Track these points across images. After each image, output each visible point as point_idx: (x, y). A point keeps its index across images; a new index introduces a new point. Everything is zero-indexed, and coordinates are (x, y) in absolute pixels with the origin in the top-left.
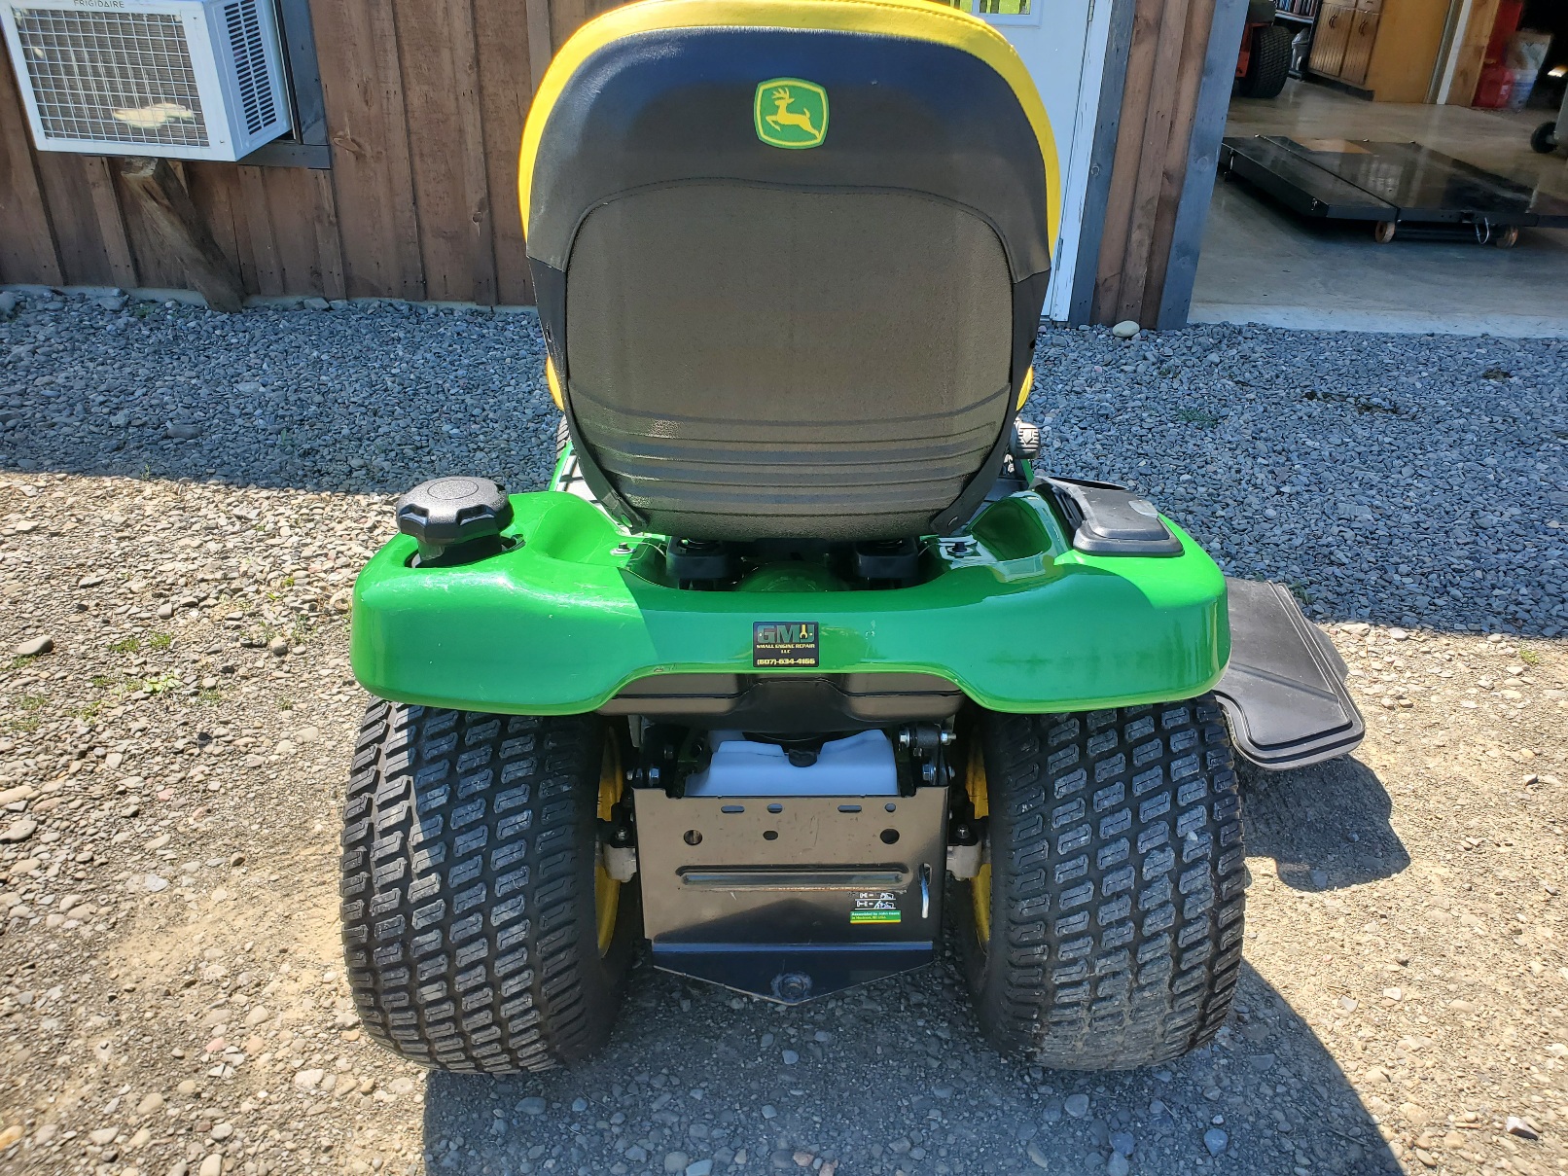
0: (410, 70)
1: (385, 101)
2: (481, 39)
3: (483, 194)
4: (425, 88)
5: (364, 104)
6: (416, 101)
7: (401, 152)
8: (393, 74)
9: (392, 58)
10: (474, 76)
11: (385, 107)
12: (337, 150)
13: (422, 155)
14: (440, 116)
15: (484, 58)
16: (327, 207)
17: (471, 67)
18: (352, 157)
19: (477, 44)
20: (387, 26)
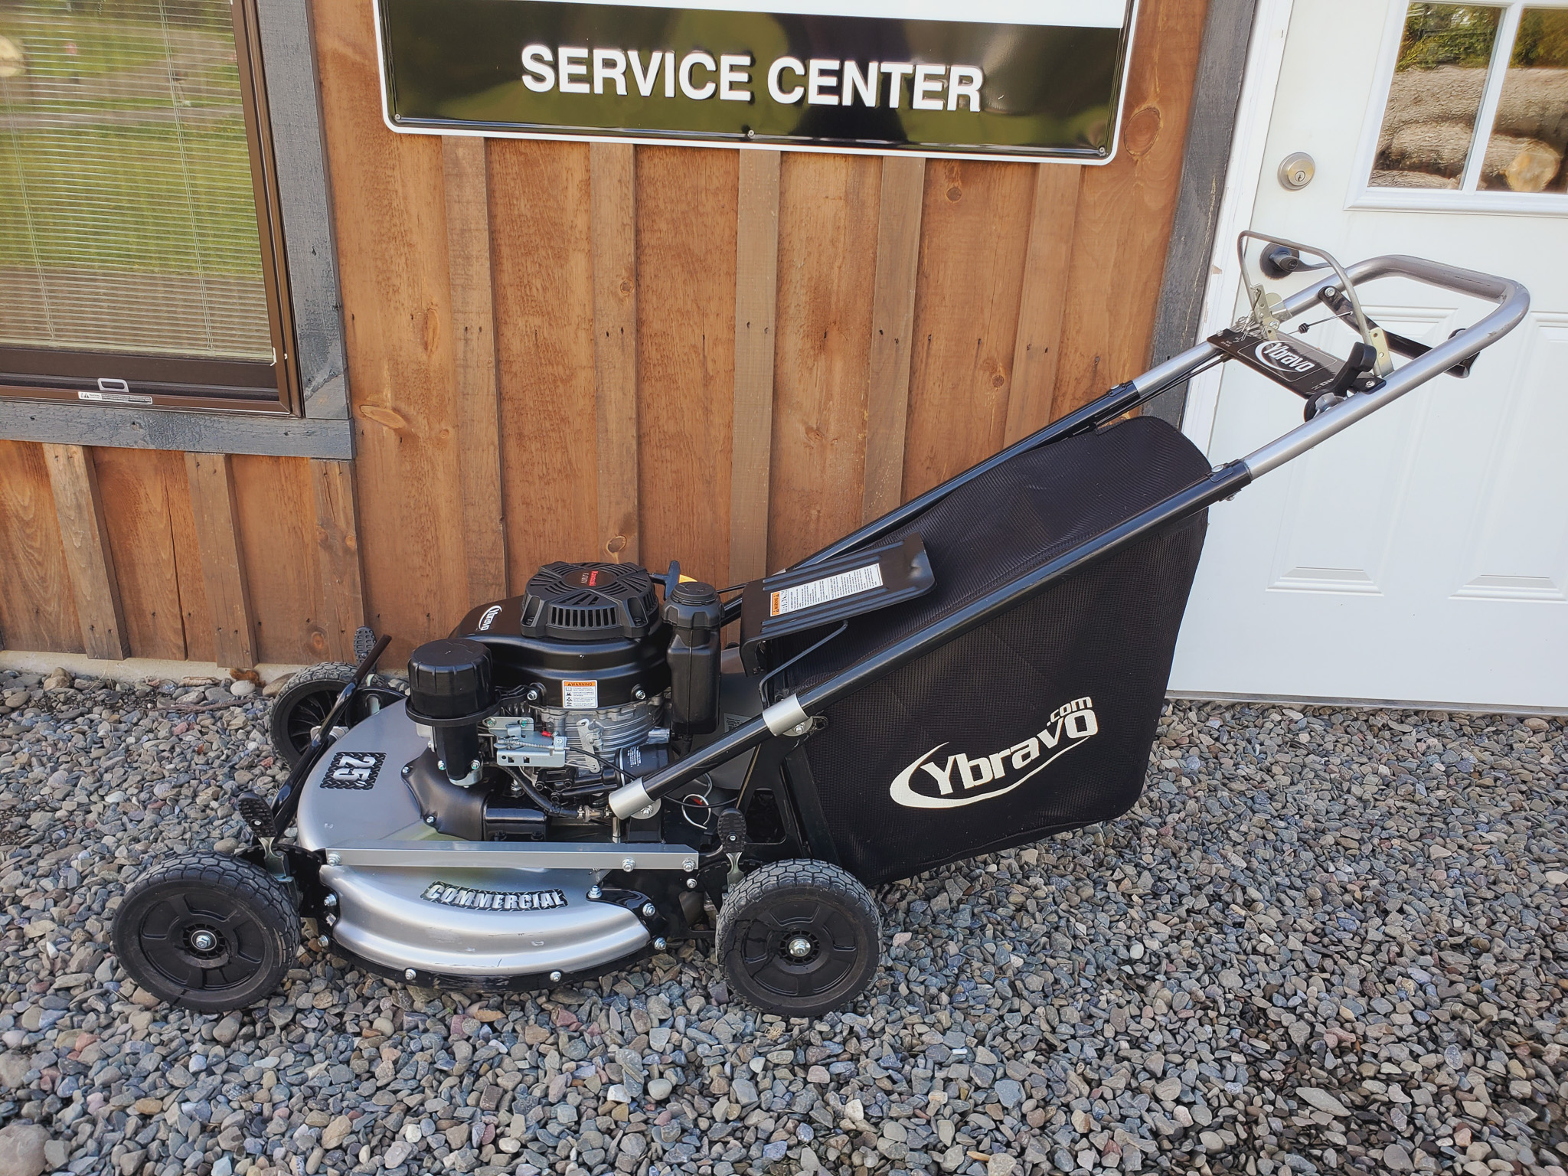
0: (510, 292)
1: (461, 345)
2: (647, 238)
3: (630, 506)
4: (537, 321)
5: (420, 349)
6: (516, 344)
7: (486, 431)
8: (480, 298)
9: (481, 269)
10: (630, 303)
11: (460, 355)
12: (366, 426)
13: (521, 436)
14: (559, 371)
15: (648, 270)
16: (342, 524)
17: (625, 288)
18: (392, 439)
19: (638, 245)
20: (476, 214)
